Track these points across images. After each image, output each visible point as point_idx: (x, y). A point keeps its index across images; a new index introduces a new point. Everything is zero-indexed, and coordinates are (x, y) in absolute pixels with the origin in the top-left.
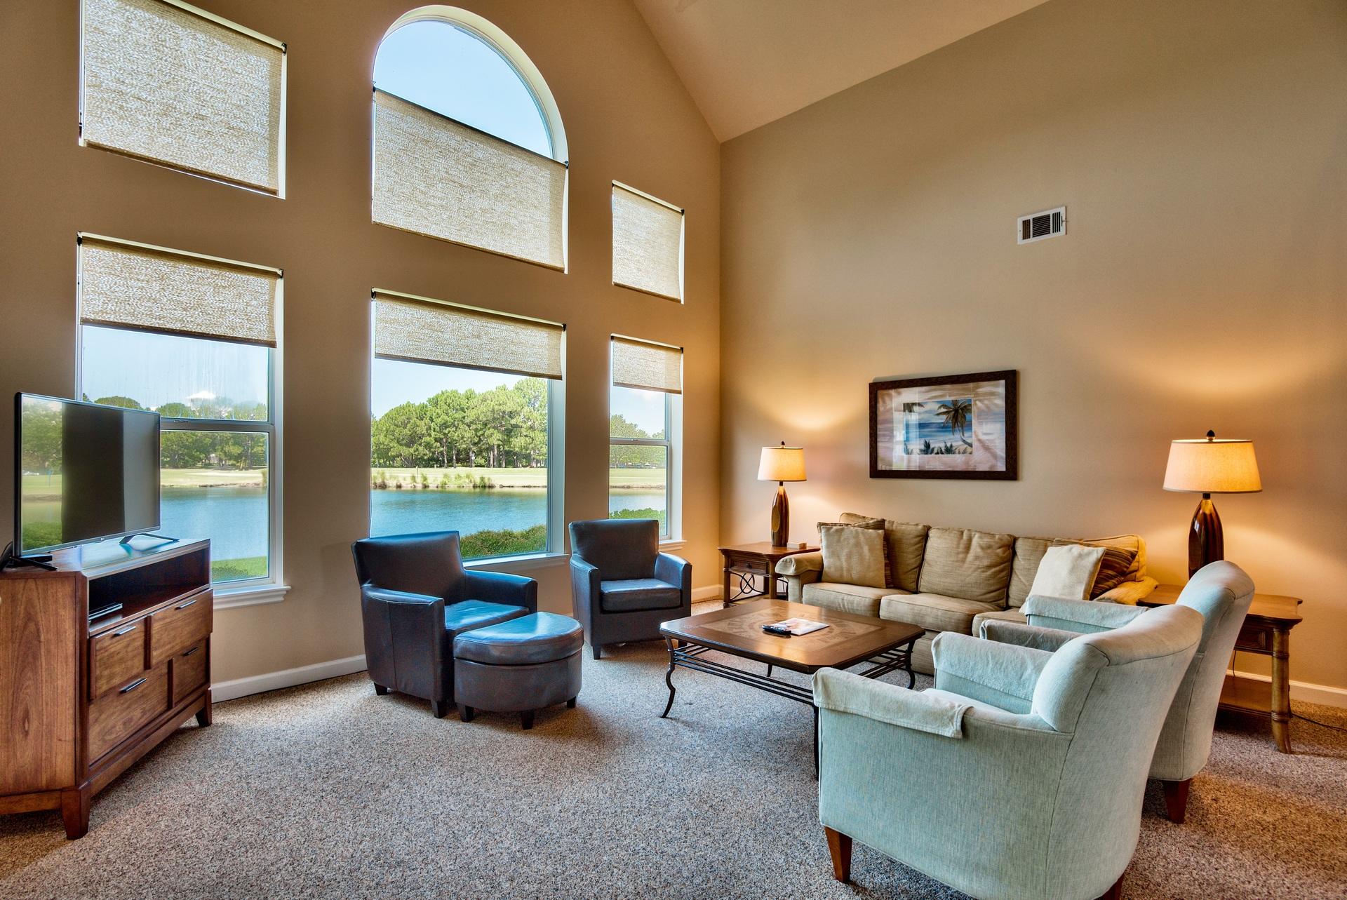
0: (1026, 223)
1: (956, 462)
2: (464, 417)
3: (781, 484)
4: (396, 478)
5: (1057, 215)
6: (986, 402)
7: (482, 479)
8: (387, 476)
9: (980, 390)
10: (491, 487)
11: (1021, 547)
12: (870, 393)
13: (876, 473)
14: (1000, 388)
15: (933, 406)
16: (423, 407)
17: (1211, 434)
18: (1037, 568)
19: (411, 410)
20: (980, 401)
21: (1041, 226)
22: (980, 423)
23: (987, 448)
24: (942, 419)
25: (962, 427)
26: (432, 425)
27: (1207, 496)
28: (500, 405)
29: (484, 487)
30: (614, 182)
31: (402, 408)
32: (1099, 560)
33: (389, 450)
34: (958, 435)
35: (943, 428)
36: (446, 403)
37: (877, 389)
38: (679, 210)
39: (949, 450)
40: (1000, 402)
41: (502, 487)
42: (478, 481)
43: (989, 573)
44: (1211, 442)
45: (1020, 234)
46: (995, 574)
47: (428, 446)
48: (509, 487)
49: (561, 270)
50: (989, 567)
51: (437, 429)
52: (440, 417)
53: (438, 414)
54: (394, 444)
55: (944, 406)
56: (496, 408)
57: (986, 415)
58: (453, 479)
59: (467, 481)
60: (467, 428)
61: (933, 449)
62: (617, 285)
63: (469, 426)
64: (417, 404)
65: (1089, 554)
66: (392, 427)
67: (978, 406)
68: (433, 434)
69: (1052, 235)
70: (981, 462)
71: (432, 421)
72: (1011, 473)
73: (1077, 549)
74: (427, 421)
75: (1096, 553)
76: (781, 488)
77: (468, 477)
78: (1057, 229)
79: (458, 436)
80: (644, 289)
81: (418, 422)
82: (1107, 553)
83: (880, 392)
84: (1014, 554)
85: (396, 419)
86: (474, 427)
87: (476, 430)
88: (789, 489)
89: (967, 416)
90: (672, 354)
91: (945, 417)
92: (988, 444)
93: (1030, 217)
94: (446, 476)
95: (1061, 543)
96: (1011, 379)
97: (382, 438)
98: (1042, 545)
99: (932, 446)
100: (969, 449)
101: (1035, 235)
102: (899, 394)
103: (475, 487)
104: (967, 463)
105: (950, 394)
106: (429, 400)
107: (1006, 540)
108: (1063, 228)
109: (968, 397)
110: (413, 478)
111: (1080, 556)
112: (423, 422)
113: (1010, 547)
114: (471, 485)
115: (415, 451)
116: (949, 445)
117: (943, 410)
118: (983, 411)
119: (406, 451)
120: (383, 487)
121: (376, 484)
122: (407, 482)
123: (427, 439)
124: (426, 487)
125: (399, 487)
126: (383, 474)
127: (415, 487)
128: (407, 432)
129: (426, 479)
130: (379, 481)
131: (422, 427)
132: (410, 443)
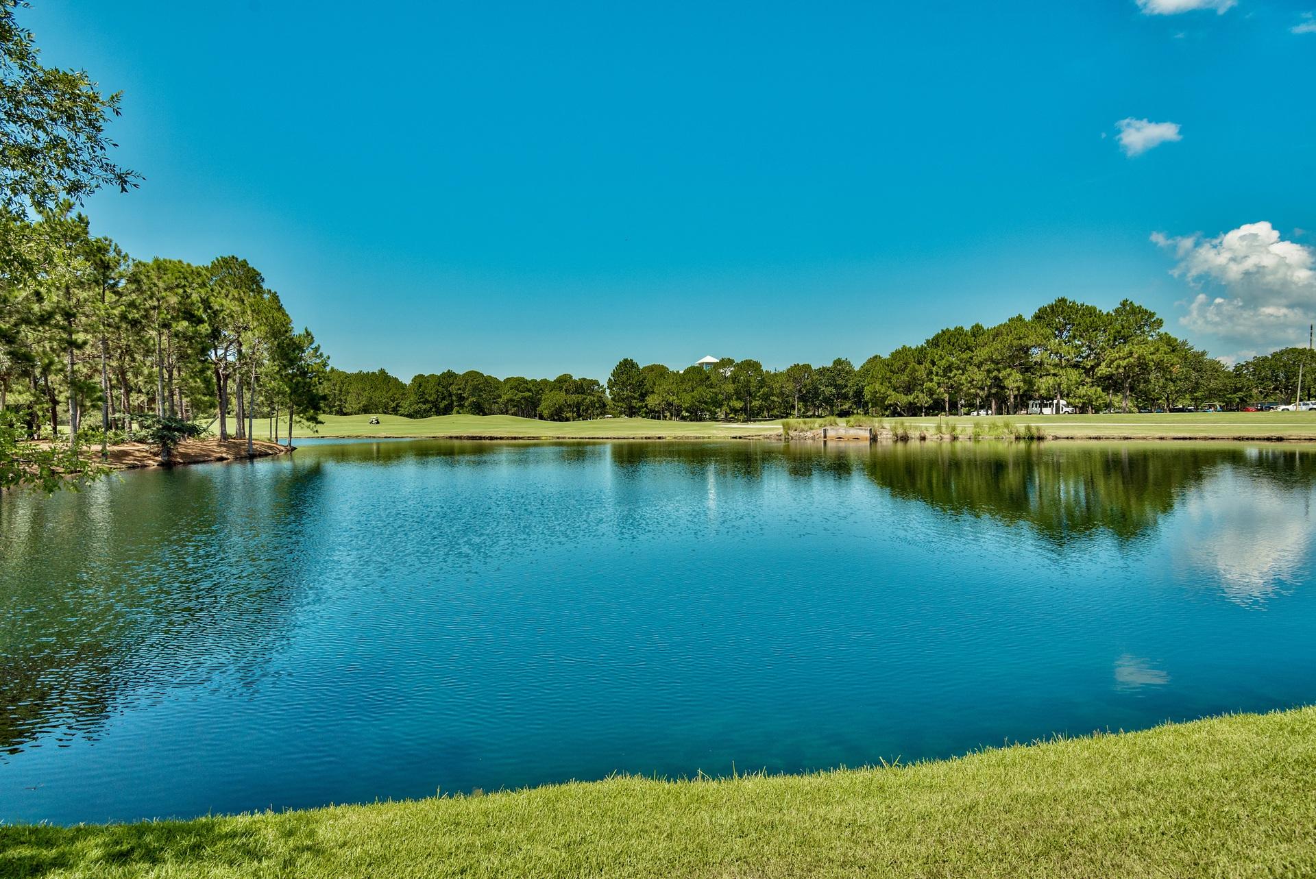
2: (971, 358)
4: (916, 428)
7: (1028, 428)
8: (908, 425)
10: (1040, 439)
16: (921, 350)
19: (908, 354)
26: (934, 369)
28: (1020, 339)
29: (1031, 438)
31: (898, 352)
33: (884, 399)
36: (949, 343)
41: (1056, 438)
42: (1022, 431)
47: (929, 392)
48: (1067, 438)
51: (941, 372)
52: (943, 359)
53: (941, 356)
54: (890, 392)
56: (1015, 343)
58: (987, 429)
59: (1006, 431)
60: (976, 370)
63: (978, 367)
64: (914, 347)
66: (888, 374)
68: (935, 379)
71: (934, 364)
74: (928, 365)
77: (1007, 426)
79: (966, 379)
81: (917, 367)
85: (893, 365)
86: (985, 367)
87: (989, 371)
94: (977, 425)
103: (1018, 438)
106: (928, 341)
110: (939, 428)
112: (922, 367)
114: (1013, 437)
115: (914, 399)
119: (904, 399)
120: (905, 439)
121: (896, 435)
122: (931, 433)
123: (928, 385)
124: (955, 438)
125: (923, 438)
126: (902, 424)
127: (942, 438)
128: (905, 377)
129: (954, 429)
130: (900, 432)
131: (921, 372)
132: (909, 390)
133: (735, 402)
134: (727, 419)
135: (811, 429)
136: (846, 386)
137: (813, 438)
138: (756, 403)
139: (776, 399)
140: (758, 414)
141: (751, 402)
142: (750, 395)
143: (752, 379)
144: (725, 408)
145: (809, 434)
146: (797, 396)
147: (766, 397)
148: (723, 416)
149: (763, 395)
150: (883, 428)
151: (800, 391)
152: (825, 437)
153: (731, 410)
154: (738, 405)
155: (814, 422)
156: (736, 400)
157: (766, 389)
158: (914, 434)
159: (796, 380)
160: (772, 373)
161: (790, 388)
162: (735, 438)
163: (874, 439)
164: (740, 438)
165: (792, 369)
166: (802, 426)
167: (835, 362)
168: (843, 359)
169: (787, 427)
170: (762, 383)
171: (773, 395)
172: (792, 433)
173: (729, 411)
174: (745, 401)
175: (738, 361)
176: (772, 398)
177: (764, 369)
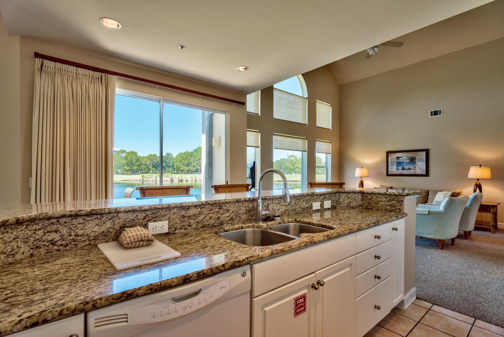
0: (431, 112)
1: (412, 172)
3: (361, 178)
4: (185, 177)
5: (440, 111)
6: (420, 157)
8: (183, 177)
9: (419, 154)
11: (430, 193)
12: (387, 154)
13: (388, 175)
14: (424, 153)
15: (405, 158)
16: (192, 153)
17: (480, 166)
18: (435, 197)
19: (188, 154)
20: (419, 157)
21: (436, 113)
22: (419, 162)
23: (420, 168)
24: (408, 161)
25: (413, 163)
27: (478, 180)
30: (317, 100)
31: (185, 153)
32: (451, 194)
33: (180, 168)
34: (412, 165)
35: (408, 163)
37: (388, 153)
38: (330, 105)
39: (409, 169)
40: (424, 157)
43: (422, 199)
44: (480, 167)
45: (430, 115)
46: (423, 199)
47: (194, 166)
49: (306, 124)
50: (422, 197)
51: (197, 160)
53: (197, 155)
54: (182, 166)
55: (408, 158)
57: (421, 160)
61: (405, 169)
62: (317, 127)
64: (190, 152)
65: (448, 193)
66: (181, 160)
67: (418, 158)
68: (196, 162)
69: (439, 115)
70: (418, 172)
71: (195, 158)
72: (427, 174)
73: (445, 192)
74: (194, 158)
75: (450, 193)
76: (361, 179)
78: (440, 114)
80: (323, 127)
81: (190, 158)
82: (453, 193)
83: (389, 154)
84: (428, 194)
85: (183, 157)
88: (363, 179)
89: (415, 160)
90: (329, 143)
91: (408, 160)
92: (420, 167)
93: (433, 111)
95: (441, 191)
96: (427, 151)
97: (178, 164)
98: (436, 192)
99: (405, 168)
100: (415, 169)
101: (434, 115)
102: (395, 154)
104: (415, 172)
105: (410, 155)
106: (194, 150)
107: (426, 191)
108: (442, 114)
109: (415, 155)
110: (192, 178)
111: (446, 194)
113: (428, 193)
115: (189, 168)
116: (409, 168)
117: (408, 159)
118: (419, 159)
119: (186, 168)
120: (182, 181)
121: (179, 180)
122: (189, 180)
123: (194, 164)
124: (196, 181)
125: (187, 181)
126: (181, 176)
127: (192, 181)
128: (187, 161)
129: (196, 178)
130: (180, 179)
131: (192, 160)
132: (188, 165)
133: (126, 167)
134: (123, 174)
135: (151, 177)
136: (170, 163)
137: (152, 181)
138: (135, 168)
139: (143, 166)
140: (137, 172)
141: (133, 168)
142: (133, 164)
143: (134, 159)
144: (122, 169)
145: (151, 179)
146: (151, 166)
147: (139, 166)
148: (121, 172)
149: (138, 165)
150: (175, 177)
151: (153, 164)
152: (156, 180)
153: (125, 170)
154: (128, 168)
155: (153, 175)
156: (127, 166)
157: (139, 163)
158: (184, 179)
159: (151, 160)
160: (142, 156)
161: (149, 163)
162: (123, 180)
163: (172, 181)
164: (125, 180)
165: (149, 156)
166: (149, 176)
167: (166, 154)
168: (170, 153)
169: (143, 177)
170: (138, 160)
171: (142, 165)
172: (145, 179)
173: (123, 171)
174: (131, 167)
175: (128, 151)
176: (142, 166)
177: (139, 155)
